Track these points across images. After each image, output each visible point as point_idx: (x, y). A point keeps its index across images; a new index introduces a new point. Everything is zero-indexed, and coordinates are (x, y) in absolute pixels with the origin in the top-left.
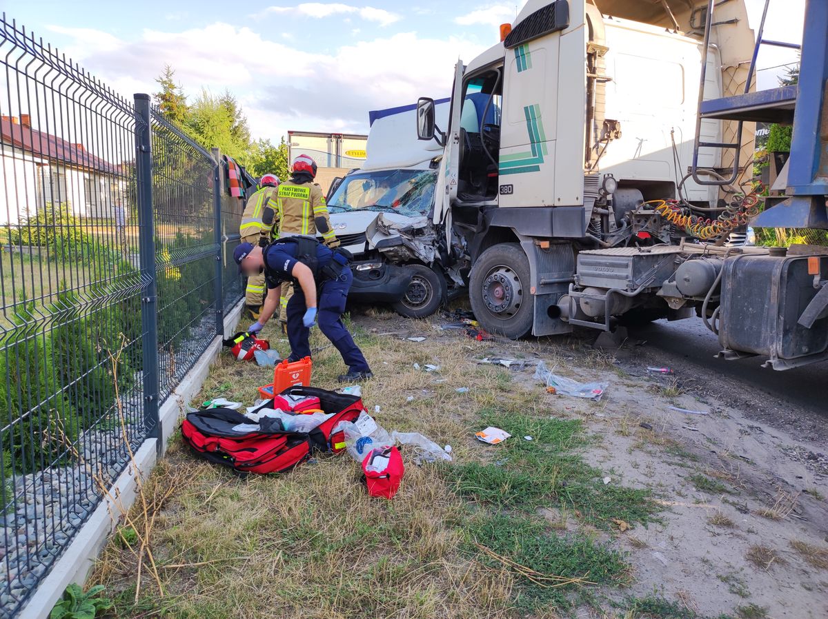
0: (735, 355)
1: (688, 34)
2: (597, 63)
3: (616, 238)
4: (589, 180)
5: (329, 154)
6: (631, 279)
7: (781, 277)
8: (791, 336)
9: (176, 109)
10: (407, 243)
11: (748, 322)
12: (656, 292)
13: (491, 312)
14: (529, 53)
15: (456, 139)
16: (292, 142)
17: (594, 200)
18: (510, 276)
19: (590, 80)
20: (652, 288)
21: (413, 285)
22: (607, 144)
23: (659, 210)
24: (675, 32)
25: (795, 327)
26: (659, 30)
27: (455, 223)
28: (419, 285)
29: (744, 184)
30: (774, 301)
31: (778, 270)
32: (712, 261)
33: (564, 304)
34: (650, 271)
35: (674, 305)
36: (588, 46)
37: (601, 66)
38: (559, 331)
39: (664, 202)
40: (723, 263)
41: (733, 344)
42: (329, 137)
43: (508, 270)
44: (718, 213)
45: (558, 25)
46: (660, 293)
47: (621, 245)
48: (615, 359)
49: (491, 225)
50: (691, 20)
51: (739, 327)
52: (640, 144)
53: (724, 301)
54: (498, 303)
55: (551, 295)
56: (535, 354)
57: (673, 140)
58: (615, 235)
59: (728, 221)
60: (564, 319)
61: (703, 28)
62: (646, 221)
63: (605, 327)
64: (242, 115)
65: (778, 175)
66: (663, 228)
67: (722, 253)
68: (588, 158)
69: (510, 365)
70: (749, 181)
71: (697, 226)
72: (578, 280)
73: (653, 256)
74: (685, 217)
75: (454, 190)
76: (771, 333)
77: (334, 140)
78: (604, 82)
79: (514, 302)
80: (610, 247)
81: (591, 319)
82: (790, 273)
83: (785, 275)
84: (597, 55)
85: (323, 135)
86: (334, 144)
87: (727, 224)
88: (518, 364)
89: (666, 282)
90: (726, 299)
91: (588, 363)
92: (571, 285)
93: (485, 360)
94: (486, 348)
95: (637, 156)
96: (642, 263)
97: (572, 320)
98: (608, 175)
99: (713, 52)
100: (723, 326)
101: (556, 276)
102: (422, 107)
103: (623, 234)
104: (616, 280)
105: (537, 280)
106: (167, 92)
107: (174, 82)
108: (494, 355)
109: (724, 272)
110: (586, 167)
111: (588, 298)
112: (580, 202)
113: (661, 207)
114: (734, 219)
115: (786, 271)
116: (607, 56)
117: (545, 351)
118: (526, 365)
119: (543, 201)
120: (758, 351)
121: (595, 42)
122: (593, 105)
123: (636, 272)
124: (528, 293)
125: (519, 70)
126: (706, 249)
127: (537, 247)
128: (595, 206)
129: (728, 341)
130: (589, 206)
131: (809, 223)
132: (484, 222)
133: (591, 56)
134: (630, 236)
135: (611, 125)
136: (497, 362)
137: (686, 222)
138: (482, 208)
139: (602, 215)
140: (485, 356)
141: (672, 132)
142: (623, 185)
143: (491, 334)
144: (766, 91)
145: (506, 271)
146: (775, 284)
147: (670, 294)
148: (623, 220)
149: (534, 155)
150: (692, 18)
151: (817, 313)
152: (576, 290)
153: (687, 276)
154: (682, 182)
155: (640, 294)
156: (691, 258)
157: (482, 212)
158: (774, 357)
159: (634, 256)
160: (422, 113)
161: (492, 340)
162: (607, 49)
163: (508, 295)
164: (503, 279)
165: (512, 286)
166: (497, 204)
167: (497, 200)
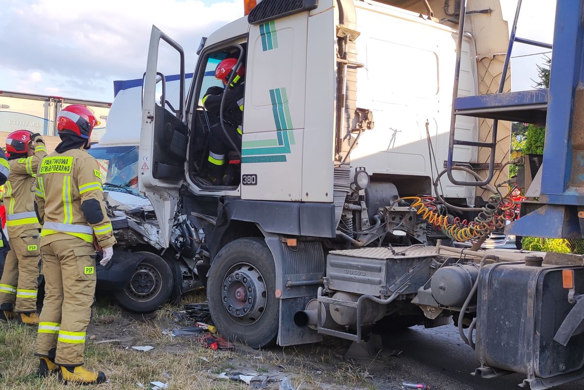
0: (492, 373)
1: (442, 21)
2: (348, 48)
3: (369, 236)
4: (339, 173)
5: (46, 120)
6: (384, 285)
7: (537, 289)
8: (548, 353)
10: (136, 227)
11: (504, 337)
12: (412, 299)
13: (231, 315)
14: (276, 31)
15: (148, 118)
17: (345, 194)
18: (253, 276)
19: (340, 66)
20: (406, 295)
21: (140, 274)
22: (359, 134)
23: (415, 207)
24: (429, 18)
25: (552, 343)
26: (413, 15)
28: (147, 275)
29: (500, 186)
30: (530, 314)
31: (534, 282)
32: (468, 268)
33: (312, 310)
34: (405, 276)
35: (430, 315)
36: (338, 30)
37: (352, 51)
38: (308, 340)
39: (420, 199)
40: (479, 271)
41: (490, 360)
42: (46, 100)
43: (251, 269)
44: (476, 213)
45: (307, 6)
46: (415, 301)
47: (374, 244)
48: (368, 373)
49: (233, 218)
50: (445, 6)
51: (495, 342)
52: (394, 135)
53: (480, 314)
54: (240, 307)
55: (299, 299)
56: (280, 367)
57: (428, 133)
58: (368, 234)
59: (485, 224)
60: (312, 327)
61: (458, 15)
62: (401, 219)
63: (356, 338)
65: (533, 180)
66: (419, 226)
67: (479, 258)
68: (338, 150)
69: (252, 381)
70: (505, 182)
71: (453, 226)
72: (328, 283)
73: (408, 259)
74: (441, 216)
76: (528, 349)
77: (53, 104)
78: (355, 68)
79: (258, 306)
80: (363, 247)
81: (341, 328)
82: (545, 285)
83: (541, 288)
84: (348, 39)
85: (40, 98)
86: (52, 109)
87: (484, 226)
88: (260, 381)
89: (422, 289)
90: (482, 311)
91: (339, 378)
92: (320, 289)
93: (222, 375)
94: (224, 359)
95: (391, 147)
96: (396, 267)
97: (321, 329)
98: (360, 168)
99: (468, 42)
100: (479, 340)
101: (304, 278)
103: (376, 232)
104: (369, 285)
105: (283, 283)
108: (232, 368)
109: (480, 281)
110: (336, 160)
111: (338, 304)
112: (329, 199)
113: (417, 204)
114: (491, 222)
115: (542, 283)
116: (358, 40)
117: (291, 363)
118: (269, 382)
119: (290, 195)
120: (515, 368)
121: (345, 26)
122: (344, 92)
123: (390, 277)
124: (272, 296)
125: (265, 49)
126: (462, 253)
127: (283, 245)
128: (346, 201)
129: (484, 357)
130: (341, 201)
131: (562, 233)
132: (225, 215)
133: (341, 40)
134: (384, 234)
135: (363, 115)
136: (236, 377)
137: (442, 221)
138: (222, 199)
139: (354, 212)
140: (222, 370)
141: (427, 124)
142: (376, 178)
143: (231, 341)
144: (520, 93)
145: (249, 270)
146: (531, 297)
147: (425, 302)
148: (376, 216)
149: (281, 143)
150: (446, 4)
151: (573, 329)
152: (326, 294)
153: (442, 285)
154: (438, 179)
155: (394, 301)
156: (446, 265)
157: (223, 203)
158: (531, 376)
159: (387, 259)
161: (231, 349)
162: (359, 34)
163: (250, 297)
164: (245, 279)
165: (255, 287)
166: (240, 195)
167: (240, 191)
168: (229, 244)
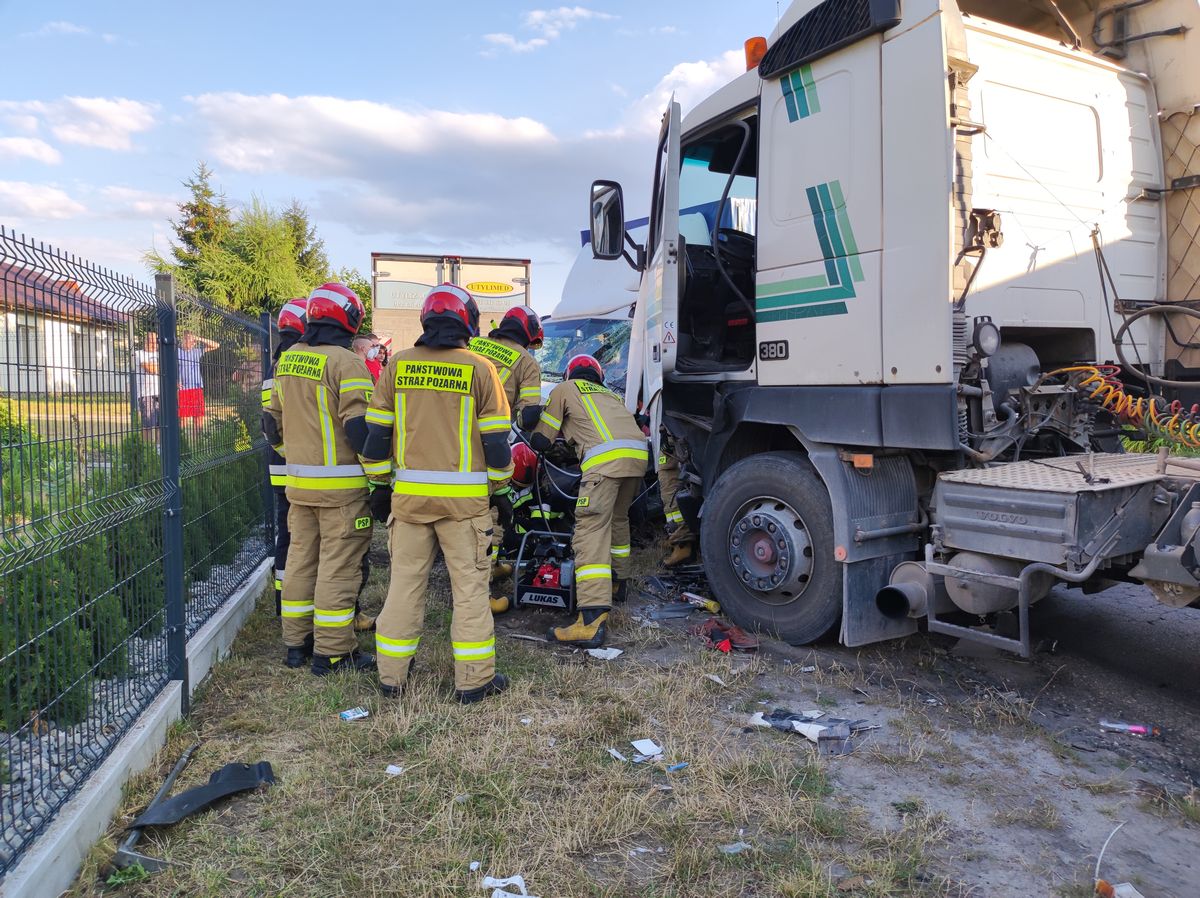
1: (1097, 54)
2: (956, 96)
3: (997, 442)
6: (1074, 542)
9: (214, 226)
13: (749, 588)
14: (814, 83)
15: (671, 254)
16: (379, 270)
17: (959, 369)
18: (785, 519)
20: (1112, 559)
22: (980, 257)
24: (1075, 48)
26: (1053, 43)
27: (667, 413)
33: (905, 582)
34: (1110, 522)
35: (1171, 600)
37: (963, 103)
39: (1096, 369)
42: (439, 262)
43: (780, 507)
45: (876, 20)
46: (1137, 571)
47: (1007, 456)
49: (744, 419)
50: (1094, 32)
52: (1034, 255)
54: (764, 573)
56: (857, 692)
58: (996, 437)
62: (1049, 408)
63: (1017, 644)
64: (317, 236)
66: (1078, 419)
69: (821, 739)
75: (671, 354)
77: (447, 266)
78: (971, 133)
79: (797, 573)
80: (989, 462)
84: (957, 80)
85: (429, 259)
86: (447, 272)
89: (1152, 548)
92: (929, 548)
93: (758, 718)
94: (752, 678)
97: (934, 624)
98: (982, 317)
99: (1143, 87)
101: (884, 522)
102: (598, 201)
103: (1008, 435)
104: (1037, 543)
105: (849, 532)
106: (201, 202)
107: (211, 188)
108: (771, 699)
111: (966, 577)
112: (945, 377)
113: (1090, 380)
116: (975, 82)
119: (857, 374)
123: (1084, 526)
124: (827, 557)
125: (793, 117)
127: (846, 465)
128: (961, 379)
132: (729, 413)
134: (1023, 435)
135: (984, 220)
136: (785, 723)
138: (721, 386)
139: (970, 398)
140: (755, 705)
141: (1095, 232)
142: (1010, 336)
145: (777, 508)
148: (1005, 405)
149: (833, 280)
150: (1096, 28)
157: (723, 392)
159: (1078, 492)
160: (599, 212)
162: (975, 69)
163: (784, 558)
164: (772, 526)
165: (791, 540)
166: (754, 378)
167: (754, 370)
168: (738, 465)
